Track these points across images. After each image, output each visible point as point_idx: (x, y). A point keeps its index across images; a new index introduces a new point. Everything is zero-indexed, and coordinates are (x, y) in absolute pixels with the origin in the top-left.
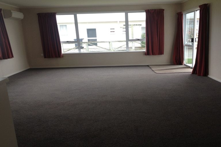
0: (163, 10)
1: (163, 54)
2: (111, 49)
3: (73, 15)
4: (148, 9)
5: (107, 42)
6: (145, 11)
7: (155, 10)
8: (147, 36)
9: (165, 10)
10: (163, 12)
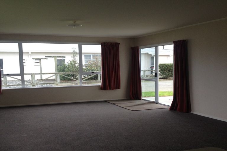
0: (119, 44)
1: (120, 88)
2: (34, 82)
3: (17, 44)
4: (104, 42)
5: (29, 74)
6: (101, 43)
7: (111, 43)
8: (103, 70)
9: (120, 44)
10: (119, 46)
